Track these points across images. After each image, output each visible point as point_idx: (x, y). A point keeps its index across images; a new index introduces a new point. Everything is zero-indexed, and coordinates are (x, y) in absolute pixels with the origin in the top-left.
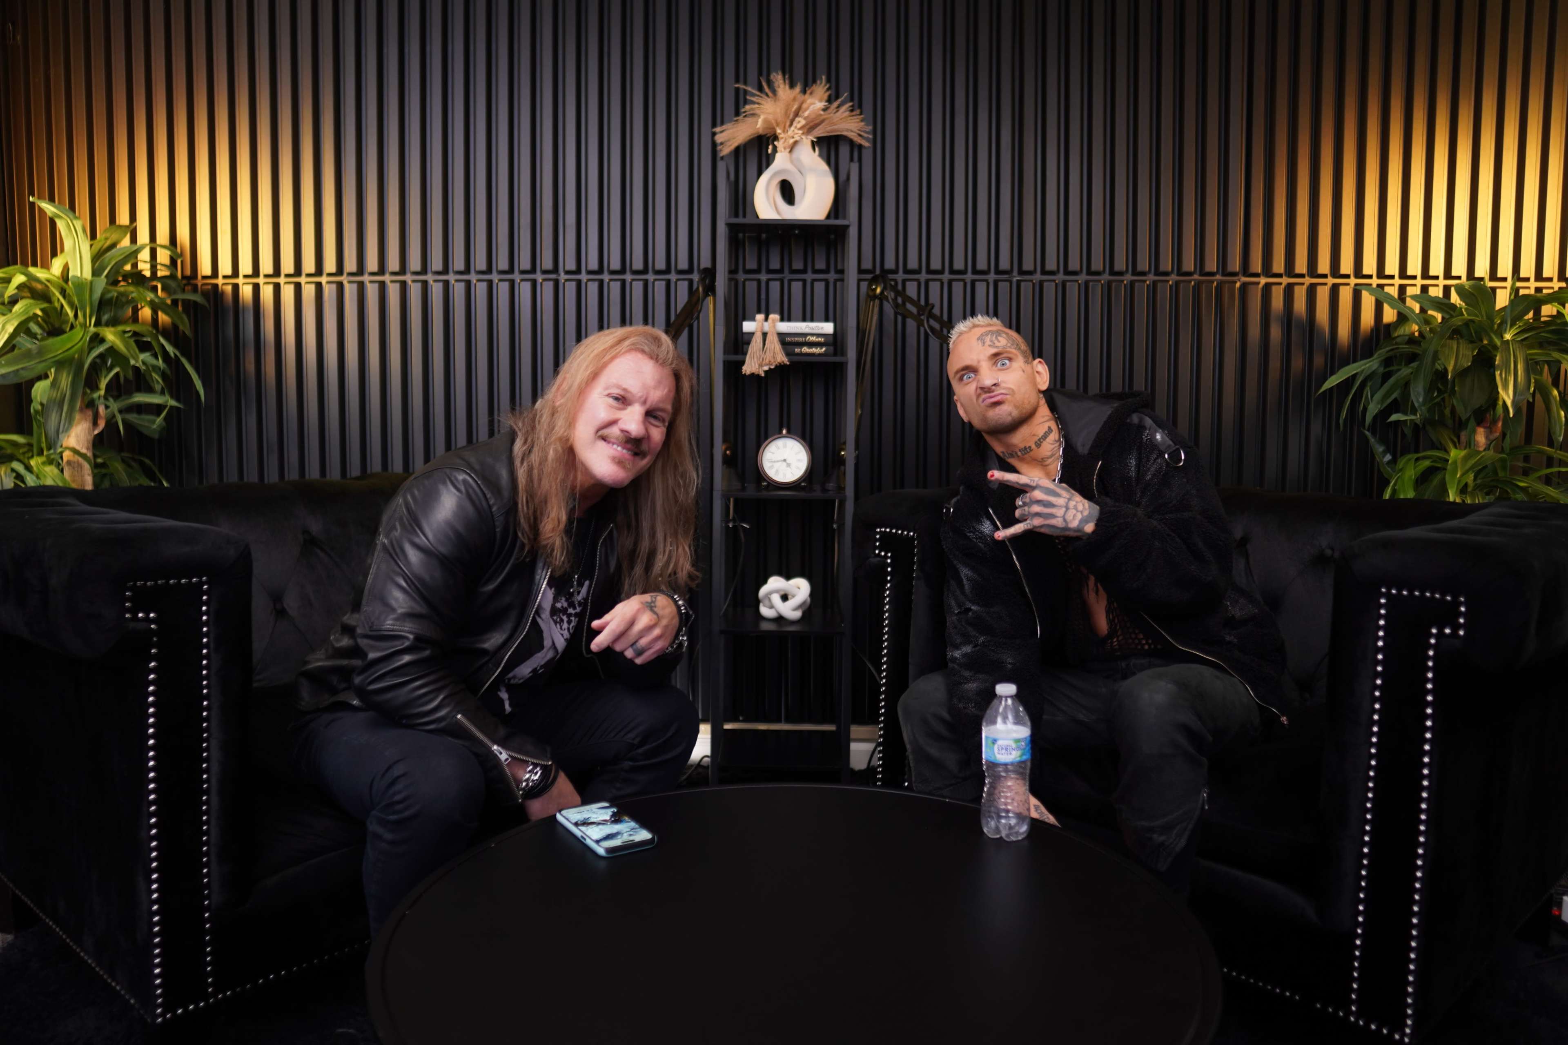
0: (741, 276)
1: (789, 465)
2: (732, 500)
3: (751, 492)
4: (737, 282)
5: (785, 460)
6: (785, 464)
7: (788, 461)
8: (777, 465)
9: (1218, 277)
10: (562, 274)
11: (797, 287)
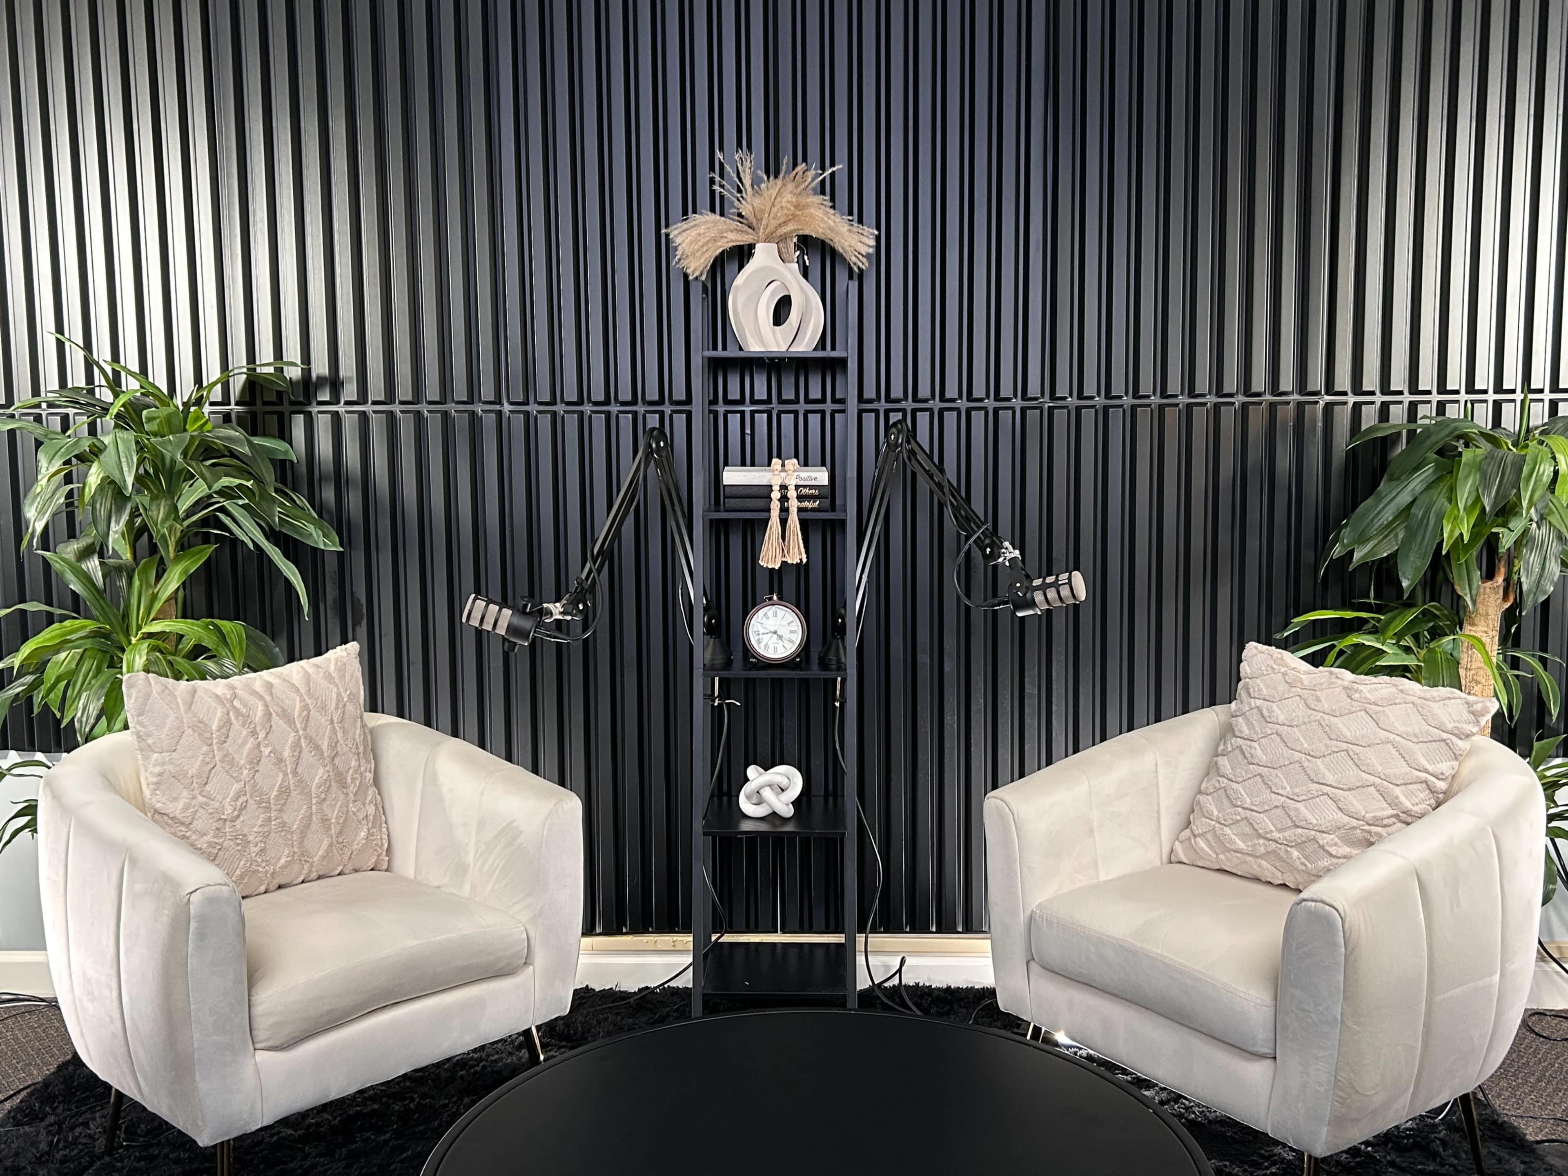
0: (721, 409)
1: (780, 637)
2: (717, 679)
3: (737, 670)
4: (716, 414)
5: (775, 632)
6: (775, 636)
7: (779, 633)
8: (766, 638)
9: (1296, 397)
10: (506, 405)
11: (787, 420)
